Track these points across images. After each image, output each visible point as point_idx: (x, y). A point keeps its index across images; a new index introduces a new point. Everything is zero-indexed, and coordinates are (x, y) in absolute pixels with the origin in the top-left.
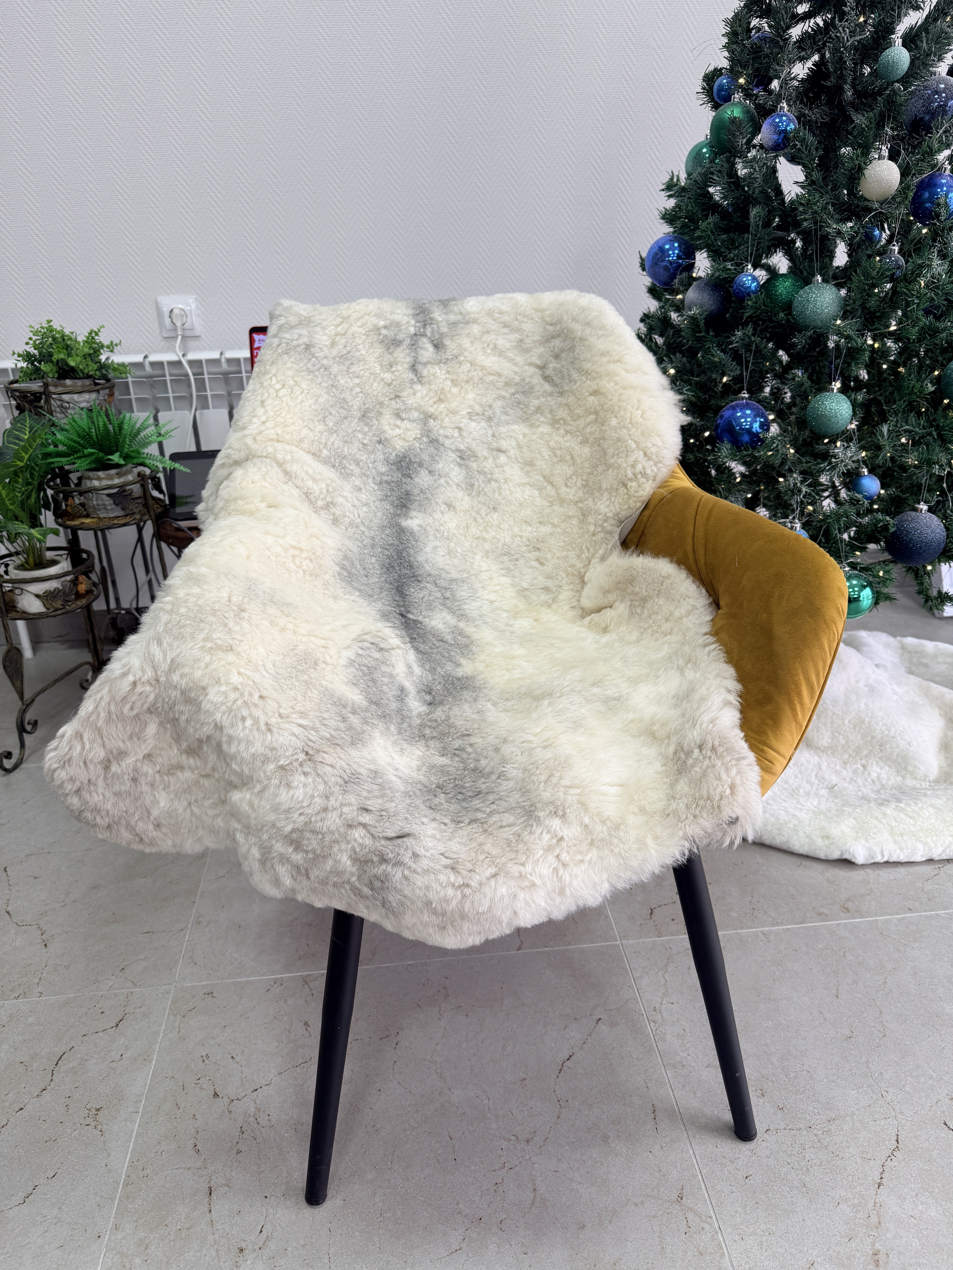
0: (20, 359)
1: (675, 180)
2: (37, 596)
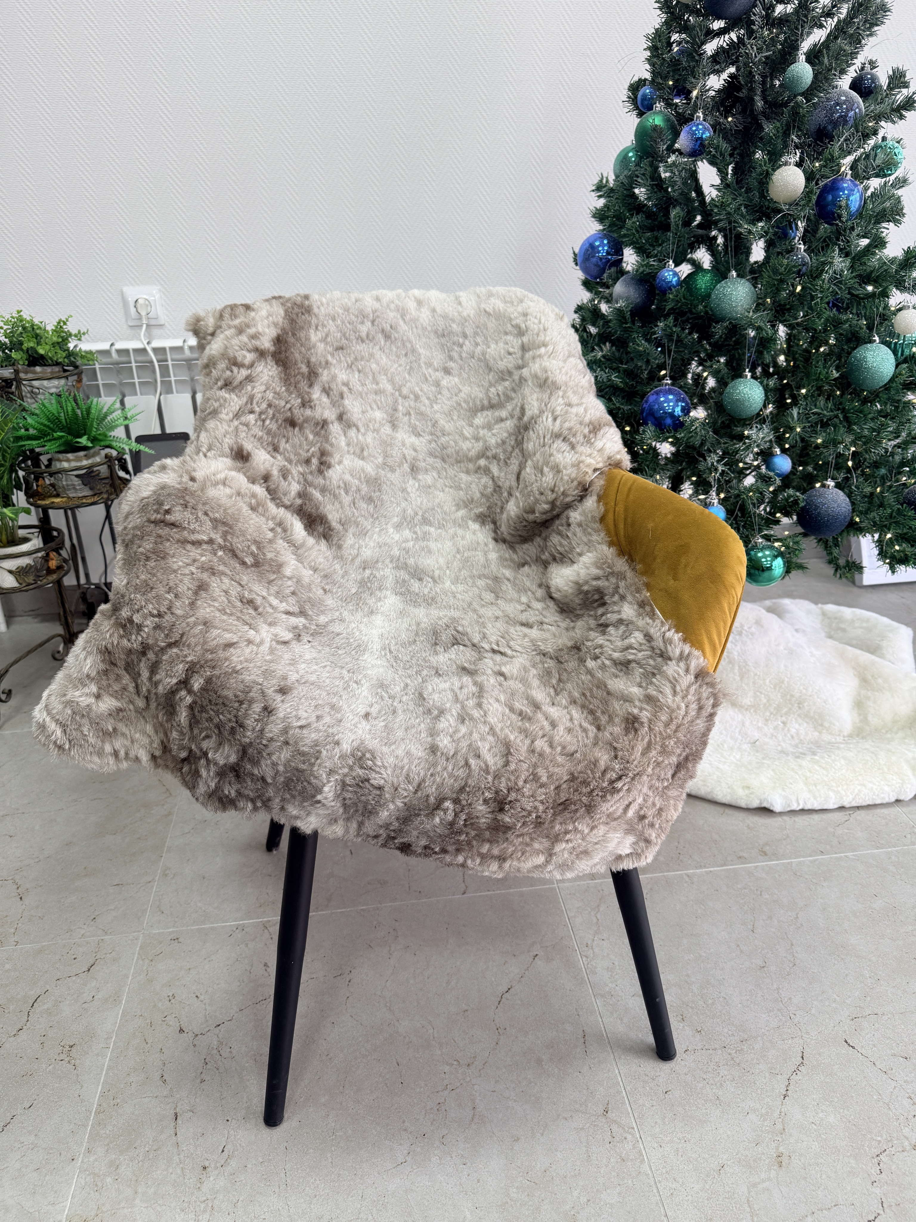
1: (604, 181)
2: (10, 572)
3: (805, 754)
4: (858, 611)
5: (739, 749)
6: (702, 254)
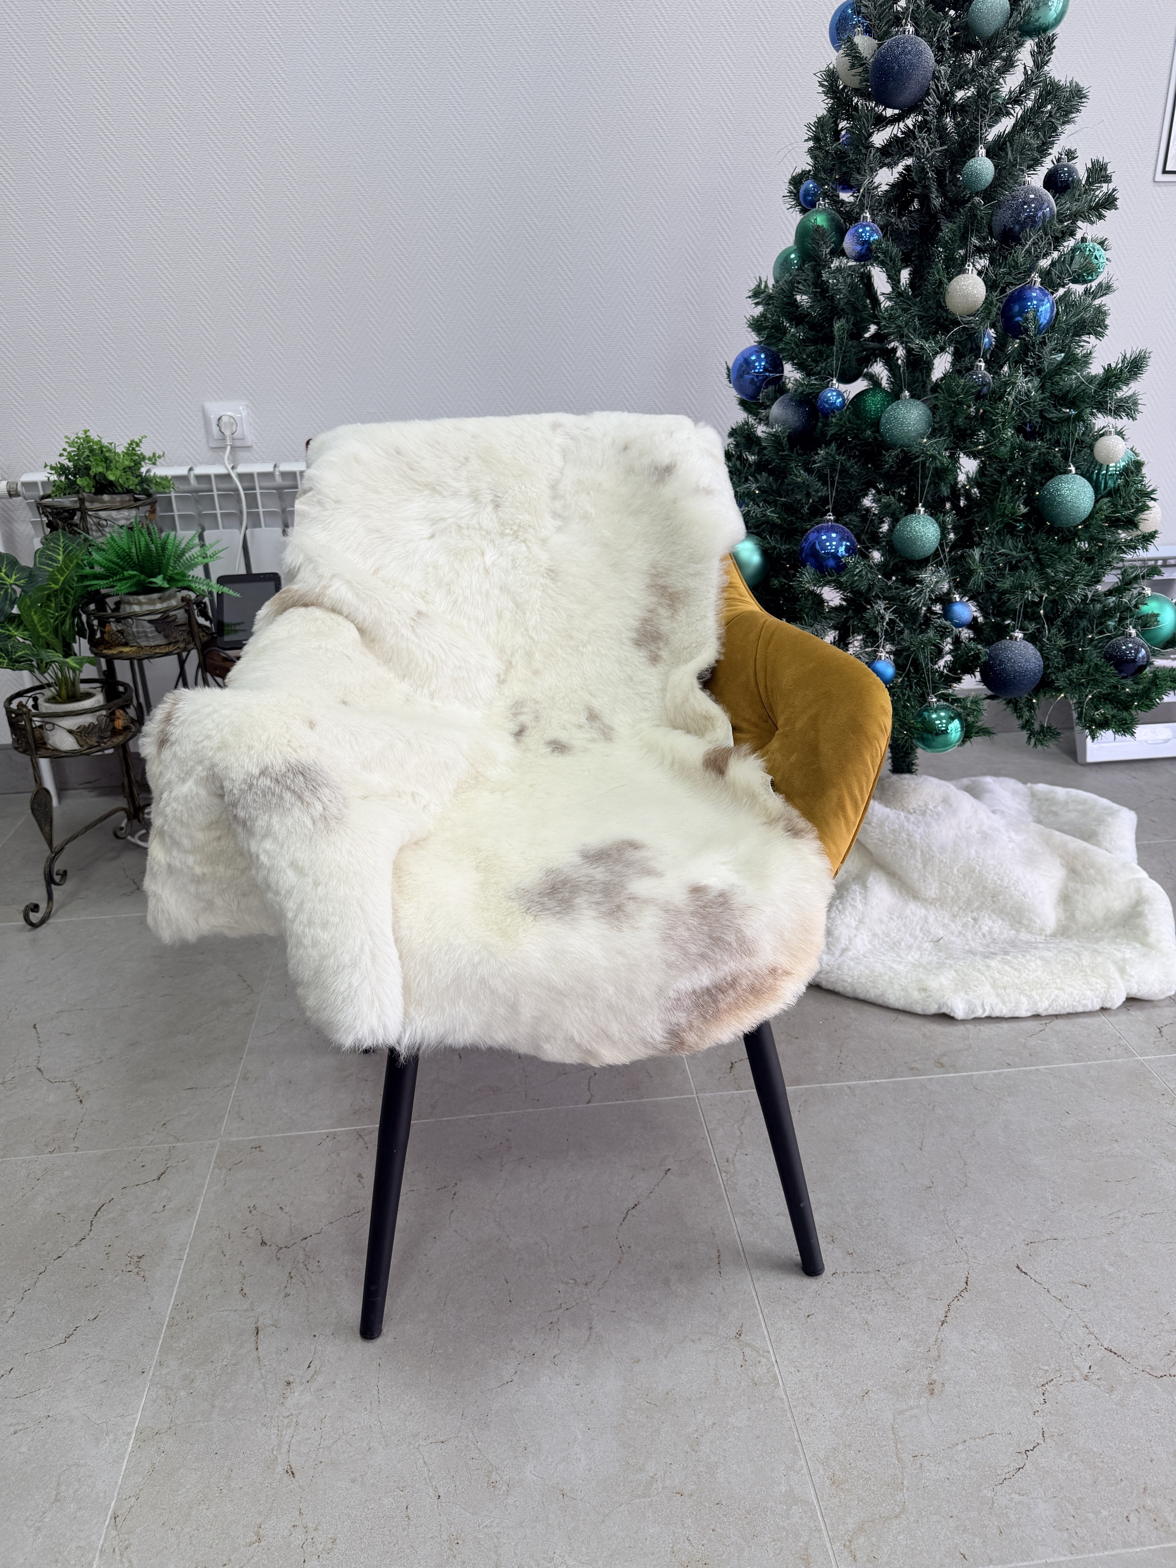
0: (53, 472)
1: (763, 287)
2: (70, 732)
3: (995, 954)
4: (1074, 792)
5: (919, 948)
6: (879, 369)
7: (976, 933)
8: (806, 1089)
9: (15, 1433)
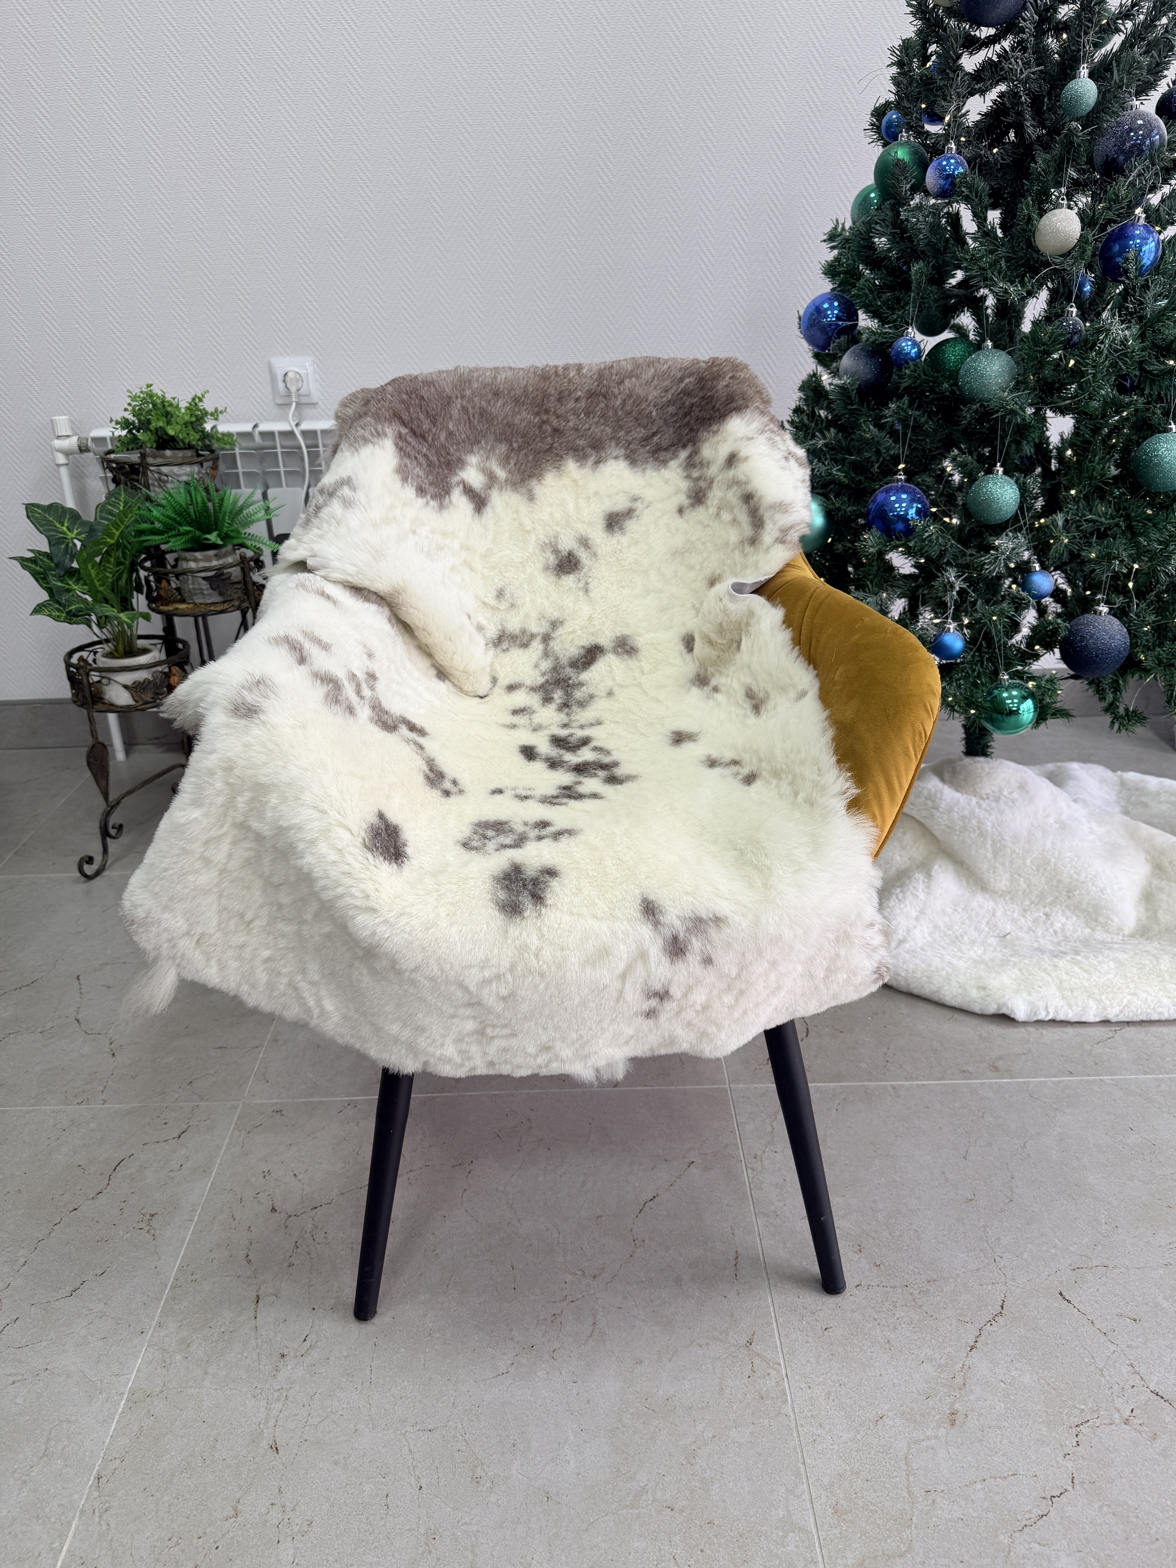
0: (118, 426)
1: (839, 230)
2: (126, 687)
3: (1065, 953)
4: (1164, 781)
5: (983, 943)
6: (966, 320)
7: (1047, 930)
8: (847, 1087)
9: (13, 1383)
